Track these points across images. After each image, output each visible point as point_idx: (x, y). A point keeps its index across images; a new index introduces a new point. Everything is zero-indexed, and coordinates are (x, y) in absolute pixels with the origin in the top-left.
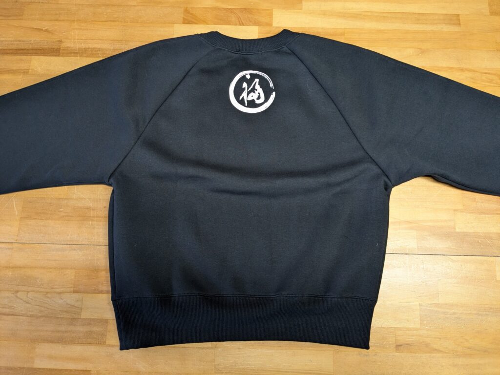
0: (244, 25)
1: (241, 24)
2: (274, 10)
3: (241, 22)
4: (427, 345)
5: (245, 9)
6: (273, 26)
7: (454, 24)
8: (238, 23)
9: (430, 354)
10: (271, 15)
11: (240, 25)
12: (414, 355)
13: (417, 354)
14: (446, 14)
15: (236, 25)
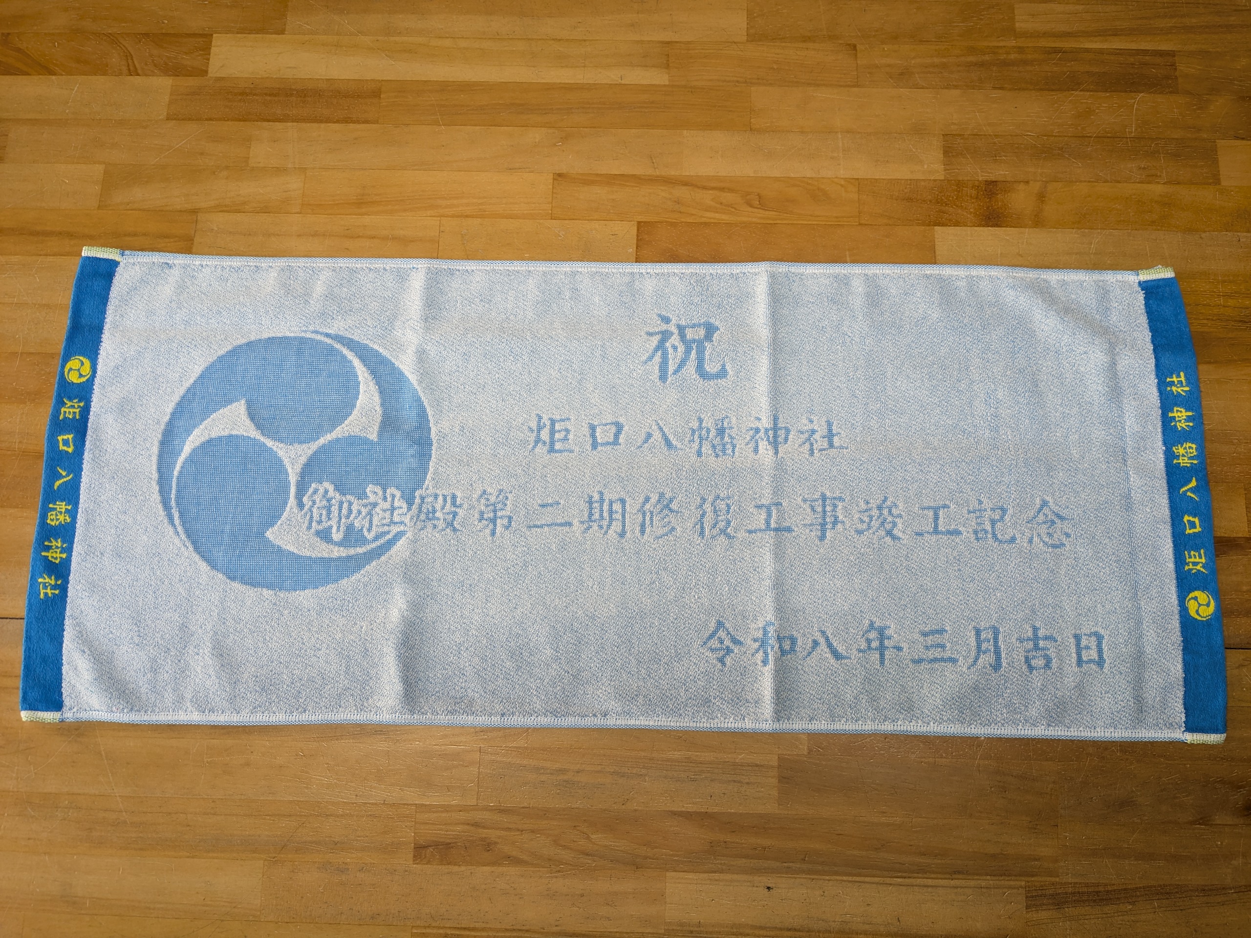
0: (138, 75)
1: (133, 72)
2: (214, 35)
3: (132, 68)
4: (488, 845)
5: (146, 35)
6: (210, 75)
7: (653, 66)
8: (124, 68)
9: (493, 869)
10: (206, 50)
11: (131, 75)
12: (456, 869)
13: (463, 868)
14: (638, 42)
15: (121, 74)
